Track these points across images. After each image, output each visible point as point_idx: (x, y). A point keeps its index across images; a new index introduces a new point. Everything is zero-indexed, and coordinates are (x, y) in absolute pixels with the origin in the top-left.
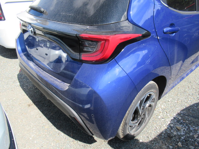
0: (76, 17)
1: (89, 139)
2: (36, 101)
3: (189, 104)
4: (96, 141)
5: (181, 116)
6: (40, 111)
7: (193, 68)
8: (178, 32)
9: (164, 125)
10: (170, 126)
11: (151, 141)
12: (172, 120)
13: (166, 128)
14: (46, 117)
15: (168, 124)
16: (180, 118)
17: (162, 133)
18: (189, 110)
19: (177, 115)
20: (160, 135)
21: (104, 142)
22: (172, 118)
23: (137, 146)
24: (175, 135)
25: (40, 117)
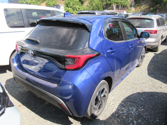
0: (62, 46)
1: (68, 122)
2: (24, 103)
3: (128, 95)
4: (72, 123)
5: (124, 103)
6: (29, 109)
7: (128, 73)
8: (115, 52)
9: (114, 109)
10: (118, 109)
11: (108, 119)
12: (119, 105)
13: (115, 110)
14: (35, 113)
15: (116, 108)
16: (123, 104)
17: (113, 113)
18: (128, 98)
19: (121, 102)
20: (112, 115)
21: (78, 123)
22: (119, 104)
23: (99, 122)
24: (121, 113)
25: (30, 113)
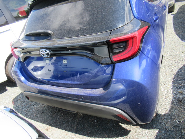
1: (123, 132)
2: (51, 123)
3: (175, 72)
4: (130, 131)
5: (176, 83)
6: (62, 130)
8: (159, 19)
9: (170, 94)
10: (174, 93)
11: (170, 110)
12: (172, 88)
13: (172, 96)
14: (73, 132)
15: (172, 93)
16: (176, 84)
17: (173, 101)
18: (178, 76)
19: (173, 83)
20: (172, 103)
21: (137, 128)
22: (172, 87)
23: (163, 119)
24: (182, 98)
25: (66, 135)
